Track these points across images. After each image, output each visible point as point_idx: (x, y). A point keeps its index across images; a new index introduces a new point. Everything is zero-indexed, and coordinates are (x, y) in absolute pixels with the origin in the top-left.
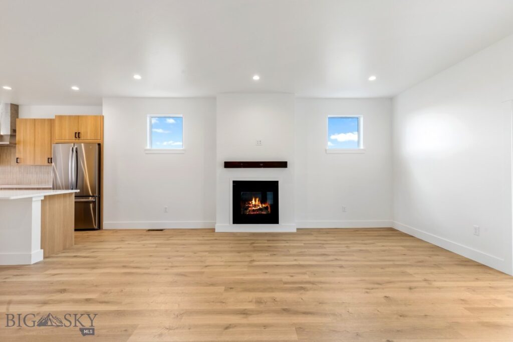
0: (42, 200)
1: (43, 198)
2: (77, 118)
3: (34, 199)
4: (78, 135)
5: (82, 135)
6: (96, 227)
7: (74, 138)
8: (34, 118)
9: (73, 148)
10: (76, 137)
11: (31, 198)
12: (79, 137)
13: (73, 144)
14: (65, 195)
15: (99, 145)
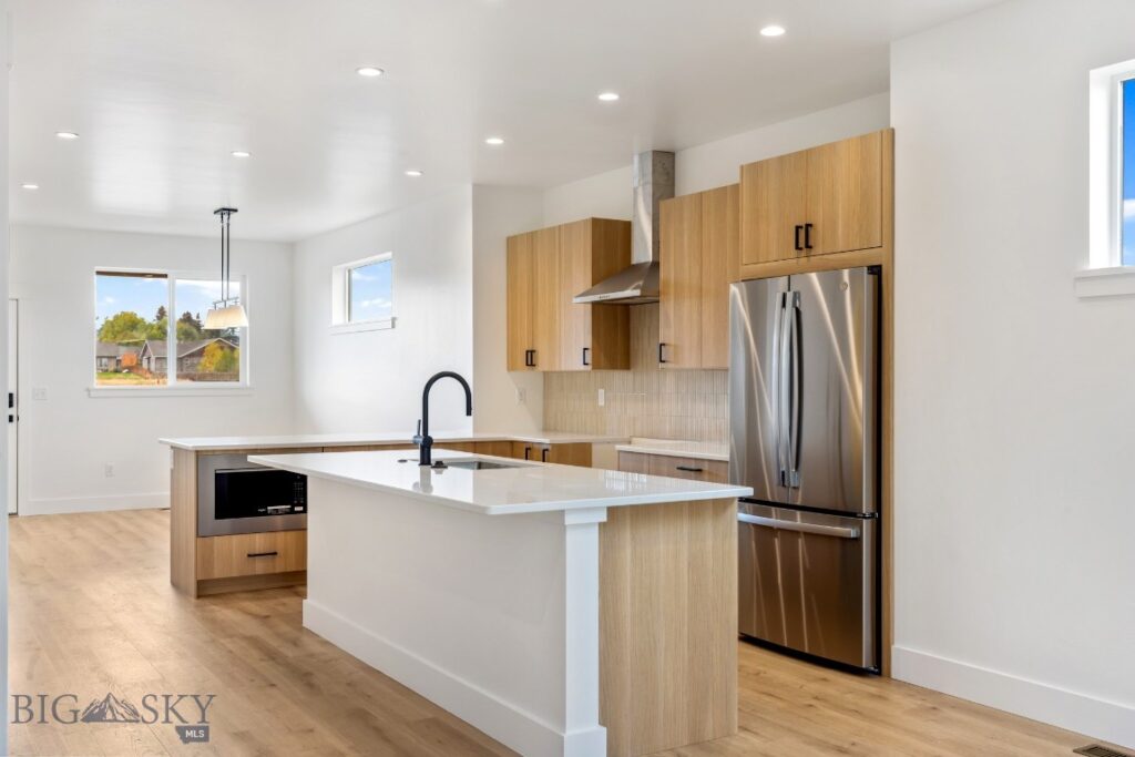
0: (600, 524)
1: (603, 518)
2: (803, 161)
3: (569, 520)
4: (804, 237)
5: (817, 237)
6: (866, 661)
7: (794, 252)
8: (700, 191)
9: (784, 296)
10: (797, 248)
11: (561, 513)
12: (808, 246)
13: (786, 278)
14: (695, 508)
15: (876, 271)
